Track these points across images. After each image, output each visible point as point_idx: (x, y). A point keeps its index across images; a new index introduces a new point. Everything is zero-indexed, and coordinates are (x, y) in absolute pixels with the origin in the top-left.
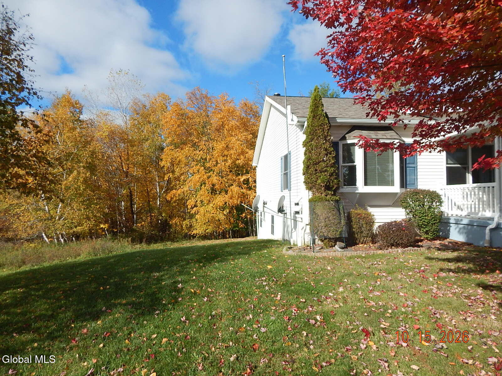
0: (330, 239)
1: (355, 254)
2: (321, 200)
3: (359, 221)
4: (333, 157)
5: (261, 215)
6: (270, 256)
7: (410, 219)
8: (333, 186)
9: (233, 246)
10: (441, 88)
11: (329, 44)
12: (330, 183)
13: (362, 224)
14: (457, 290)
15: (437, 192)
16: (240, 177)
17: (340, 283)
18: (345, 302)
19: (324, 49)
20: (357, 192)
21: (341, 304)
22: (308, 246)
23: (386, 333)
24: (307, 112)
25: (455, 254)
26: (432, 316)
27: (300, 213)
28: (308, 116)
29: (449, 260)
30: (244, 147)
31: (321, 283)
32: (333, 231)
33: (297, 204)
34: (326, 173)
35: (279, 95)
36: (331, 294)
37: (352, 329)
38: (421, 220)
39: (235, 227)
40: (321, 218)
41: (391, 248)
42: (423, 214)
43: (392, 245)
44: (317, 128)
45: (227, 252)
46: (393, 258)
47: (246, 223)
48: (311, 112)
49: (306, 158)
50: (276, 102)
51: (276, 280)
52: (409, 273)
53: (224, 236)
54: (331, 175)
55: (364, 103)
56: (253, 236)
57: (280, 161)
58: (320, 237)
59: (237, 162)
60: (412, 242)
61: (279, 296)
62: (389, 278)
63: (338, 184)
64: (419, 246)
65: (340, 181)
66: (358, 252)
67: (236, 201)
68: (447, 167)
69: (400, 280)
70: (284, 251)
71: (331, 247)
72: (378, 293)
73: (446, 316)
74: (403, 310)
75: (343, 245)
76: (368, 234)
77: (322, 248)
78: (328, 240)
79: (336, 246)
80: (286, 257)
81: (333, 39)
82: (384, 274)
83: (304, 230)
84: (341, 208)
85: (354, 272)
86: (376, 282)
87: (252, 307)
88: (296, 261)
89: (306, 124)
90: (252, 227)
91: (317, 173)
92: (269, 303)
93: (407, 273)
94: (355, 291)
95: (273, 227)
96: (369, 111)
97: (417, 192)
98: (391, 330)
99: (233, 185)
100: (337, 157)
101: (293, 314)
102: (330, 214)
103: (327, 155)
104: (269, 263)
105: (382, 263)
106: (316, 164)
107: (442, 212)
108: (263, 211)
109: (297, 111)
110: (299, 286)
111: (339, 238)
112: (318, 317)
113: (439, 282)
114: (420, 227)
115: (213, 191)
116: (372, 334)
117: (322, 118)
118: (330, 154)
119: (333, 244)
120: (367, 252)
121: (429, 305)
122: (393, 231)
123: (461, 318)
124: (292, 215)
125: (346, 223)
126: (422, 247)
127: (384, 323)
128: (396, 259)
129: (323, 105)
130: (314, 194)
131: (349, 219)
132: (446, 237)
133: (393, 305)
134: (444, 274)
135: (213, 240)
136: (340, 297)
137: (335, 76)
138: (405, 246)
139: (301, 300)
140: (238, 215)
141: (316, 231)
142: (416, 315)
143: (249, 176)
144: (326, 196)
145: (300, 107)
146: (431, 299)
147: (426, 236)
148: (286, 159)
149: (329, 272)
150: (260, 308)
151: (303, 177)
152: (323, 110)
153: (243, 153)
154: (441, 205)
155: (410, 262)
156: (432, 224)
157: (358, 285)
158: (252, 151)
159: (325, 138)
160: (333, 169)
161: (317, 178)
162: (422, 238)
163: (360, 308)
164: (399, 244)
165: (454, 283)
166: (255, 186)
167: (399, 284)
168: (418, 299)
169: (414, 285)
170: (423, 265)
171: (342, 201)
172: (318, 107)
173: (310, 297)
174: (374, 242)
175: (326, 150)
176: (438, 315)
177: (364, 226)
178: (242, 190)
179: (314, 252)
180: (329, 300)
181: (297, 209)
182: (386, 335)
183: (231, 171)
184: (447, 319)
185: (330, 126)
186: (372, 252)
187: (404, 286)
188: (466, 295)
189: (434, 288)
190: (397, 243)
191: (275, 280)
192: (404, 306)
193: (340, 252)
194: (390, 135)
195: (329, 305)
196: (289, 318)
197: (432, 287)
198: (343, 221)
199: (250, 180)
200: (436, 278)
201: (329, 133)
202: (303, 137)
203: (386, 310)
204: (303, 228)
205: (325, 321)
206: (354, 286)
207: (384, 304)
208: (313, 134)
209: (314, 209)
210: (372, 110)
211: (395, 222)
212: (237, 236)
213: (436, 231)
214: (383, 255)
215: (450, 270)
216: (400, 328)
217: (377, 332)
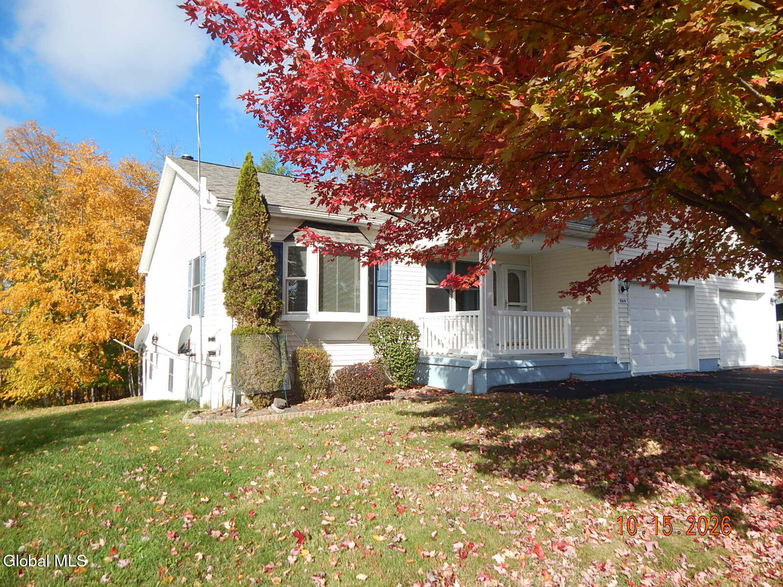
0: (263, 394)
1: (301, 415)
2: (250, 332)
3: (309, 364)
4: (272, 266)
5: (151, 360)
6: (158, 428)
7: (380, 361)
8: (271, 311)
9: (90, 416)
10: (414, 179)
11: (261, 87)
12: (265, 306)
13: (313, 370)
14: (427, 456)
15: (414, 322)
16: (113, 292)
17: (271, 464)
18: (274, 491)
19: (253, 92)
20: (308, 320)
21: (268, 498)
22: (228, 408)
23: (328, 533)
24: (234, 191)
25: (431, 406)
26: (392, 497)
27: (217, 353)
28: (234, 199)
29: (424, 415)
30: (125, 240)
31: (241, 467)
32: (269, 382)
33: (212, 339)
34: (260, 290)
35: (190, 158)
36: (253, 483)
37: (280, 535)
38: (393, 361)
39: (101, 381)
40: (250, 362)
41: (352, 403)
42: (396, 352)
43: (354, 399)
44: (248, 219)
45: (74, 428)
46: (352, 418)
47: (124, 374)
48: (240, 192)
49: (228, 265)
50: (183, 169)
51: (163, 471)
52: (371, 438)
53: (78, 398)
54: (268, 293)
55: (308, 183)
56: (137, 395)
57: (188, 267)
58: (247, 392)
59: (109, 266)
60: (380, 393)
61: (163, 498)
62: (343, 448)
63: (279, 308)
64: (389, 398)
65: (281, 303)
66: (305, 412)
67: (104, 335)
68: (428, 289)
69: (358, 450)
70: (186, 419)
71: (264, 407)
72: (324, 473)
73: (410, 493)
74: (357, 493)
75: (283, 402)
76: (321, 383)
77: (250, 410)
78: (260, 396)
79: (273, 405)
80: (187, 428)
81: (268, 80)
82: (337, 443)
83: (222, 381)
84: (282, 344)
85: (294, 444)
86: (325, 456)
87: (109, 524)
88: (205, 433)
89: (231, 209)
90: (136, 381)
91: (245, 290)
92: (143, 512)
93: (368, 438)
94: (292, 475)
95: (171, 379)
96: (316, 195)
97: (388, 323)
98: (336, 527)
99: (98, 305)
100: (278, 266)
101: (185, 526)
102: (264, 355)
103: (262, 262)
104: (154, 442)
105: (337, 426)
106: (244, 275)
107: (419, 349)
108: (156, 352)
109: (218, 187)
110: (202, 476)
111: (277, 391)
112: (227, 525)
113: (407, 447)
114: (392, 371)
115: (57, 317)
116: (308, 537)
117: (256, 204)
118: (268, 261)
119: (268, 402)
120: (317, 411)
121: (391, 481)
122: (355, 378)
123: (428, 494)
124: (205, 357)
125: (289, 368)
126: (393, 398)
127: (327, 517)
128: (357, 419)
129: (258, 183)
130: (239, 323)
131: (294, 362)
132: (424, 383)
133: (343, 488)
134: (415, 435)
135: (53, 408)
136: (268, 486)
137: (271, 137)
138: (371, 399)
139: (202, 499)
140: (110, 359)
141: (241, 383)
142: (373, 499)
143: (131, 290)
144: (259, 326)
145: (224, 182)
146: (395, 472)
147: (399, 384)
148: (197, 265)
149: (256, 446)
150: (123, 525)
151: (223, 295)
152: (258, 192)
153: (123, 250)
154: (417, 340)
155: (375, 421)
156: (407, 366)
157: (297, 463)
158: (140, 248)
159: (261, 235)
160: (270, 284)
161: (246, 298)
162: (394, 387)
163: (296, 498)
164: (362, 397)
165: (426, 446)
166: (143, 310)
167: (355, 455)
168: (377, 475)
169: (375, 454)
170: (391, 425)
171: (284, 334)
172: (250, 185)
173: (218, 492)
174: (329, 396)
175: (261, 254)
176: (400, 495)
177: (316, 371)
178: (116, 315)
179: (236, 417)
180: (250, 493)
181: (212, 346)
182: (329, 536)
183: (95, 281)
184: (410, 499)
185: (269, 218)
186: (325, 410)
187: (361, 458)
188: (437, 461)
189: (400, 456)
190: (359, 395)
191: (161, 470)
192: (358, 488)
193: (279, 413)
194: (355, 238)
195: (248, 501)
196: (176, 533)
197: (397, 455)
198: (284, 365)
199: (135, 297)
200: (404, 441)
201: (267, 229)
202: (225, 231)
203: (332, 498)
204: (221, 378)
205: (238, 529)
206: (291, 467)
207: (332, 488)
208: (241, 227)
209: (239, 347)
210: (320, 195)
211: (360, 364)
212: (107, 397)
213: (412, 375)
214: (340, 415)
215: (423, 429)
216: (349, 522)
217: (315, 534)
